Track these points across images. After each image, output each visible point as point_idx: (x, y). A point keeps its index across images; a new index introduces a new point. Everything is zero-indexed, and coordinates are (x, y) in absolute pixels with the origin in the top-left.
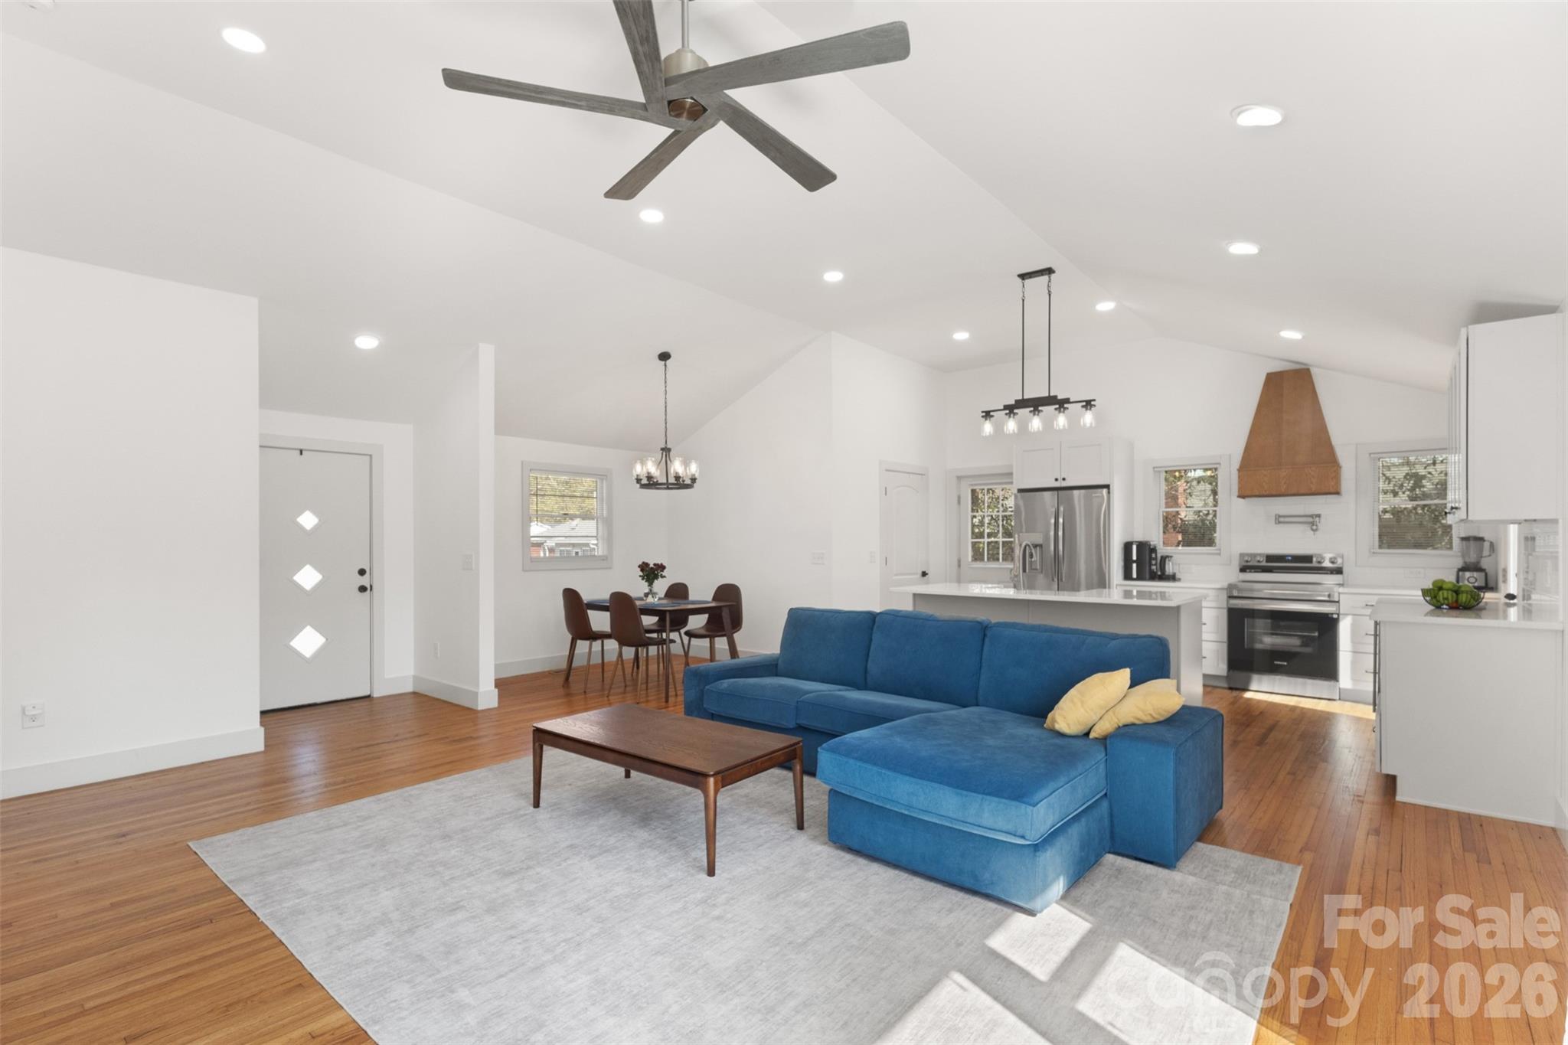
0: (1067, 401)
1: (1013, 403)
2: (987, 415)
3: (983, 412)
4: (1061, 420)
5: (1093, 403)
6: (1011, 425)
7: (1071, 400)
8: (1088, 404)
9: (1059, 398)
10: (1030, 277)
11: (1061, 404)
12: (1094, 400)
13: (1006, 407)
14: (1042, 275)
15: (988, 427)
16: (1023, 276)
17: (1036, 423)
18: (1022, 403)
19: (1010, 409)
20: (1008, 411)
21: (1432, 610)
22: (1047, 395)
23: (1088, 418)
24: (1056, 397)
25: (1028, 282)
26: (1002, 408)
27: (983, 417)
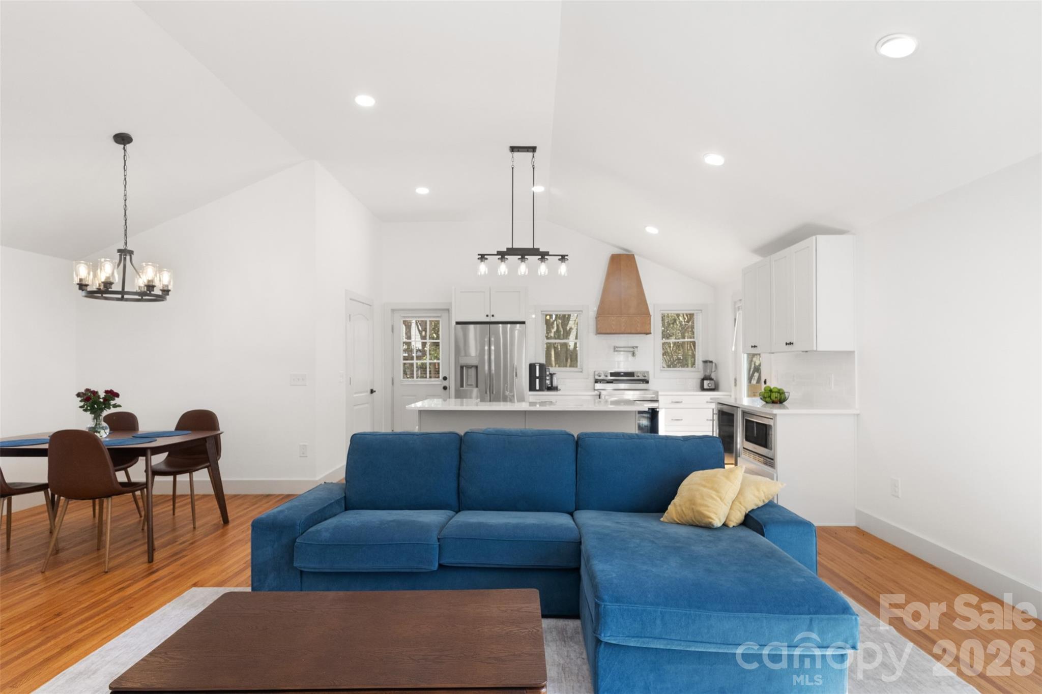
0: (547, 254)
1: (505, 250)
2: (483, 257)
3: (479, 255)
4: (543, 268)
5: (566, 257)
6: (503, 268)
7: (550, 253)
8: (563, 258)
9: (541, 250)
10: (518, 151)
11: (543, 256)
12: (567, 255)
13: (499, 253)
14: (528, 151)
15: (483, 268)
16: (513, 149)
17: (523, 268)
18: (512, 251)
19: (502, 255)
20: (500, 257)
21: (764, 405)
22: (532, 247)
23: (563, 268)
24: (538, 249)
25: (516, 154)
26: (496, 253)
27: (479, 258)
